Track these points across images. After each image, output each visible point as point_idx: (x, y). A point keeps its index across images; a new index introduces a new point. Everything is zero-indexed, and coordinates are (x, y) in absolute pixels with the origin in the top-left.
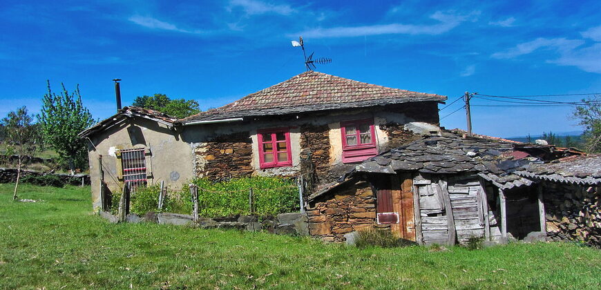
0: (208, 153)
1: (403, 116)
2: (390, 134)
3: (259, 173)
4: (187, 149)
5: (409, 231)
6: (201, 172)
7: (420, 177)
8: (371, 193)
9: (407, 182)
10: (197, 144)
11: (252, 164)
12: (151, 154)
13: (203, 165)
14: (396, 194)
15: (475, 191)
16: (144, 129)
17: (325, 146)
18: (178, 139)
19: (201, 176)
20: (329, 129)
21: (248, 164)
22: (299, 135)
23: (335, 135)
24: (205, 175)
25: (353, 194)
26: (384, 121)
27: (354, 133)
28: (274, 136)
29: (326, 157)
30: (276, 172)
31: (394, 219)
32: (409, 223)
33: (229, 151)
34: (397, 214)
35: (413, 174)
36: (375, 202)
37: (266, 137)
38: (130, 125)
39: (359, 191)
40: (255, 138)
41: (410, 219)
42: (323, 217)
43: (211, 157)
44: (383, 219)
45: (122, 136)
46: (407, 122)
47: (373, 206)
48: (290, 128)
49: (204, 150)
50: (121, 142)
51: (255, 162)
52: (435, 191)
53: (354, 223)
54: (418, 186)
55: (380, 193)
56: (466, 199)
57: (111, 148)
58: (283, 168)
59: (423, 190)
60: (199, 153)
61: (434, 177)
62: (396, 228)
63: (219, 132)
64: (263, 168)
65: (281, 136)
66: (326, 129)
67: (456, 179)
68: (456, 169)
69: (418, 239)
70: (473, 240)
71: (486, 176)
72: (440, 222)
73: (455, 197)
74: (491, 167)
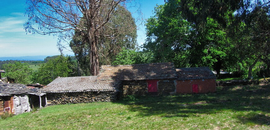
5: (13, 112)
7: (15, 96)
8: (3, 102)
9: (12, 97)
14: (9, 101)
15: (26, 98)
31: (9, 109)
32: (12, 109)
34: (10, 107)
35: (13, 95)
36: (4, 105)
41: (13, 108)
44: (6, 110)
47: (3, 106)
52: (18, 99)
54: (15, 98)
55: (5, 102)
56: (24, 100)
59: (15, 99)
61: (18, 95)
62: (9, 111)
67: (23, 95)
68: (22, 92)
69: (15, 113)
70: (26, 111)
71: (31, 93)
72: (19, 107)
73: (22, 100)
74: (30, 91)
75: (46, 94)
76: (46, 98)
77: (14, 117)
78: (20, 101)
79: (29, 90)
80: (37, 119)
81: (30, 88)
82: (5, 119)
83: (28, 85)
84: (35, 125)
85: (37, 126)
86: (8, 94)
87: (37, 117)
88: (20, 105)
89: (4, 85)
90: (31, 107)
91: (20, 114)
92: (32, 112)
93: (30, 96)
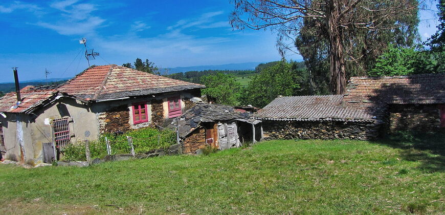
0: (107, 118)
1: (190, 94)
2: (185, 103)
3: (133, 127)
4: (94, 116)
5: (216, 145)
6: (103, 130)
7: (219, 122)
8: (204, 131)
9: (215, 124)
10: (100, 113)
11: (129, 122)
12: (72, 121)
13: (104, 126)
14: (212, 130)
15: (234, 126)
16: (68, 106)
17: (161, 110)
18: (89, 111)
19: (103, 132)
20: (163, 102)
21: (127, 123)
22: (151, 105)
23: (165, 105)
24: (105, 131)
25: (199, 132)
26: (183, 97)
27: (173, 103)
28: (140, 107)
29: (162, 116)
30: (141, 125)
31: (212, 140)
32: (216, 142)
33: (118, 116)
35: (217, 121)
36: (205, 135)
37: (136, 107)
38: (58, 103)
39: (201, 131)
40: (131, 108)
41: (217, 140)
42: (188, 144)
43: (108, 120)
44: (208, 142)
45: (54, 111)
46: (192, 98)
48: (147, 101)
49: (105, 116)
50: (52, 115)
51: (131, 121)
52: (223, 128)
53: (198, 145)
54: (219, 126)
55: (207, 130)
56: (231, 129)
57: (46, 119)
58: (144, 123)
59: (220, 128)
60: (101, 118)
61: (223, 122)
62: (212, 144)
63: (112, 105)
64: (135, 124)
65: (143, 106)
66: (161, 102)
67: (229, 122)
68: (229, 118)
69: (220, 148)
70: (234, 145)
71: (241, 120)
72: (225, 140)
73: (228, 129)
74: (239, 116)
75: (261, 121)
76: (262, 129)
77: (219, 152)
78: (226, 130)
79: (237, 115)
80: (251, 159)
81: (239, 111)
82: (207, 155)
83: (236, 108)
84: (249, 167)
85: (250, 169)
86: (210, 119)
87: (250, 156)
88: (226, 136)
89: (205, 107)
90: (241, 141)
91: (226, 149)
92: (243, 148)
93: (239, 124)
